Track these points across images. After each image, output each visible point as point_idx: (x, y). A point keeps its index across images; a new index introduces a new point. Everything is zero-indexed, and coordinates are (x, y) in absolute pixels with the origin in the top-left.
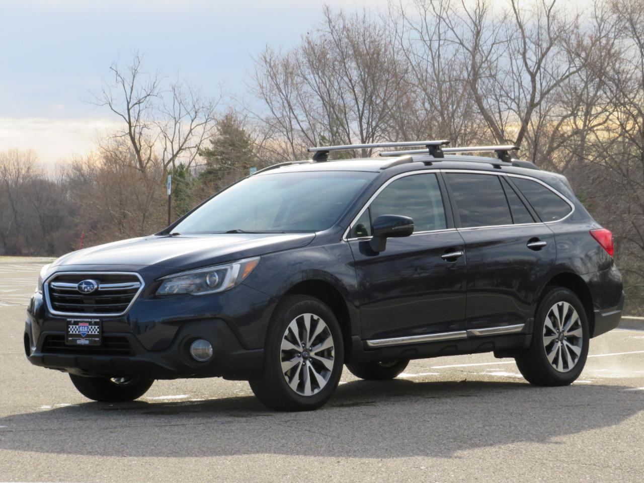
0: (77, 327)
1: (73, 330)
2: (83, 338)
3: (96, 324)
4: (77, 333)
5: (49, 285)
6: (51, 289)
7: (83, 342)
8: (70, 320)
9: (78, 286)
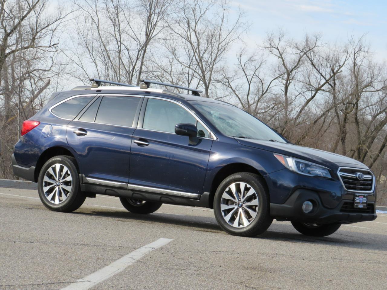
0: (359, 198)
1: (357, 200)
2: (361, 204)
3: (364, 197)
4: (359, 201)
5: (339, 174)
6: (341, 176)
7: (361, 206)
8: (356, 194)
9: (357, 176)
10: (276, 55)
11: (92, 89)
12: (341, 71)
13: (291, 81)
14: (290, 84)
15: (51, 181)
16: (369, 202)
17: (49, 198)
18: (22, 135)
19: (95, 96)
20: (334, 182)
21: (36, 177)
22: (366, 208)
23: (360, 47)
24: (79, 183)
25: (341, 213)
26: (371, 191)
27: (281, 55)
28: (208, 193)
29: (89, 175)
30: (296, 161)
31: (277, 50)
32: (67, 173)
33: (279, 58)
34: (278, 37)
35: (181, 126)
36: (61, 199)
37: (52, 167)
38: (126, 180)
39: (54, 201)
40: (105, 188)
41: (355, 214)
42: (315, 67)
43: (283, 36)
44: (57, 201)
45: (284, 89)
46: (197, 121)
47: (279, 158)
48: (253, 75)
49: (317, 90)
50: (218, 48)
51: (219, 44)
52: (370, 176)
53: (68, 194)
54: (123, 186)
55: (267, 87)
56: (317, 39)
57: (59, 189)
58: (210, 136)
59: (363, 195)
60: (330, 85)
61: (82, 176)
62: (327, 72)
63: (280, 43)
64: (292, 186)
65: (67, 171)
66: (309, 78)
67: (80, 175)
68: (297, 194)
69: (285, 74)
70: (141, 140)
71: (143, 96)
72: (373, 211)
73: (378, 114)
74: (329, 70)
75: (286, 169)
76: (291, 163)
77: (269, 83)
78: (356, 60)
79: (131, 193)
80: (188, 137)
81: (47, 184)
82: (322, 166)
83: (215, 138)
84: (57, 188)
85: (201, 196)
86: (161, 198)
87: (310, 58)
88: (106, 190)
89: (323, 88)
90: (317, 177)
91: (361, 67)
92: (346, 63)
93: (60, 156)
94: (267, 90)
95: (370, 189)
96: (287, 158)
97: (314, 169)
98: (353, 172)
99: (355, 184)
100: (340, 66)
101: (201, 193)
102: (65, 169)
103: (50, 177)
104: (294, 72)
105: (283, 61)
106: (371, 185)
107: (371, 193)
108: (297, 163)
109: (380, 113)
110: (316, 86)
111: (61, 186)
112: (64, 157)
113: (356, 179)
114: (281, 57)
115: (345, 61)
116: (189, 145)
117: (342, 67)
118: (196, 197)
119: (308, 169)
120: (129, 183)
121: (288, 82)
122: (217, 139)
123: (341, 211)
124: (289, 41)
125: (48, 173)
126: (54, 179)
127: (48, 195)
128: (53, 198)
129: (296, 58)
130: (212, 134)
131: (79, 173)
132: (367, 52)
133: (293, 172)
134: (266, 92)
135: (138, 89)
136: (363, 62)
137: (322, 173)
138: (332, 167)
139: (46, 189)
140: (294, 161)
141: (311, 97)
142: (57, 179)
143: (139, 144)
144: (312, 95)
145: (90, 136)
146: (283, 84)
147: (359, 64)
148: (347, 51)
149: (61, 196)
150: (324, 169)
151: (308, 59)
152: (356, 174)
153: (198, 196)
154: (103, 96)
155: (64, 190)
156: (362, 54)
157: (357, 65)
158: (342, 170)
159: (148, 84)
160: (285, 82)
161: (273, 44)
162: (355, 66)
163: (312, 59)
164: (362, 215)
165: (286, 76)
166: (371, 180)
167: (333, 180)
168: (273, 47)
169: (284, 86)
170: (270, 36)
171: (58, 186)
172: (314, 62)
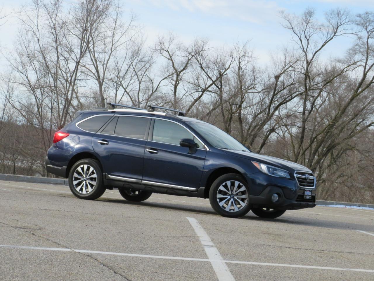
1: (306, 193)
5: (295, 175)
6: (296, 177)
7: (308, 197)
8: (306, 189)
9: (306, 177)
10: (166, 57)
11: (109, 110)
12: (226, 74)
13: (179, 82)
14: (179, 84)
15: (79, 177)
16: (313, 195)
17: (78, 189)
18: (54, 143)
19: (113, 116)
20: (292, 181)
21: (67, 174)
22: (311, 198)
23: (245, 53)
24: (103, 179)
25: (296, 202)
26: (314, 187)
27: (171, 58)
28: (204, 188)
29: (111, 174)
30: (267, 167)
31: (167, 53)
32: (93, 172)
33: (169, 59)
34: (169, 40)
35: (184, 141)
36: (87, 191)
37: (81, 167)
38: (141, 178)
39: (82, 192)
40: (124, 183)
41: (304, 203)
42: (204, 70)
43: (173, 40)
44: (84, 192)
45: (173, 89)
46: (194, 137)
47: (256, 164)
48: (144, 75)
49: (204, 91)
50: (111, 49)
51: (113, 45)
52: (313, 177)
53: (94, 187)
54: (138, 182)
55: (157, 87)
56: (205, 43)
57: (86, 183)
58: (205, 148)
59: (309, 190)
60: (218, 87)
61: (105, 174)
62: (214, 74)
63: (170, 46)
64: (265, 183)
65: (93, 171)
66: (198, 80)
67: (104, 173)
68: (268, 189)
69: (174, 75)
70: (152, 149)
71: (151, 117)
72: (314, 201)
73: (259, 114)
74: (216, 73)
75: (260, 172)
76: (264, 168)
77: (158, 83)
78: (241, 64)
79: (144, 186)
80: (188, 148)
81: (77, 179)
82: (283, 170)
83: (208, 149)
84: (84, 182)
85: (198, 190)
86: (167, 190)
87: (200, 61)
88: (124, 184)
89: (209, 89)
90: (281, 178)
91: (245, 71)
92: (231, 66)
93: (87, 159)
94: (157, 89)
95: (313, 186)
96: (261, 165)
97: (278, 172)
98: (303, 174)
99: (304, 182)
100: (225, 69)
101: (197, 187)
102: (92, 169)
103: (79, 173)
104: (182, 73)
105: (173, 63)
106: (313, 183)
107: (313, 189)
108: (268, 168)
109: (261, 113)
110: (203, 87)
111: (87, 181)
112: (90, 160)
113: (305, 179)
114: (170, 59)
115: (230, 65)
116: (188, 153)
117: (227, 70)
118: (195, 190)
119: (275, 172)
120: (142, 180)
121: (177, 83)
122: (210, 149)
123: (296, 201)
124: (179, 44)
125: (78, 171)
126: (82, 176)
127: (77, 187)
128: (81, 189)
129: (184, 60)
130: (206, 146)
131: (103, 172)
132: (251, 57)
133: (265, 174)
134: (155, 91)
135: (146, 112)
136: (246, 67)
137: (284, 174)
138: (291, 171)
139: (75, 183)
140: (266, 167)
141: (198, 97)
142: (84, 176)
143: (151, 152)
144: (200, 95)
145: (112, 145)
146: (173, 84)
147: (243, 68)
148: (231, 56)
149: (88, 188)
150: (285, 172)
151: (198, 62)
152: (305, 176)
153: (196, 190)
154: (119, 116)
155: (90, 184)
156: (246, 58)
157: (241, 69)
158: (297, 173)
159: (153, 109)
160: (174, 83)
161: (163, 47)
162: (239, 69)
163: (202, 63)
164: (308, 204)
165: (175, 76)
166: (313, 180)
167: (292, 180)
168: (163, 50)
169: (173, 86)
170: (161, 39)
171: (85, 180)
172: (203, 65)
